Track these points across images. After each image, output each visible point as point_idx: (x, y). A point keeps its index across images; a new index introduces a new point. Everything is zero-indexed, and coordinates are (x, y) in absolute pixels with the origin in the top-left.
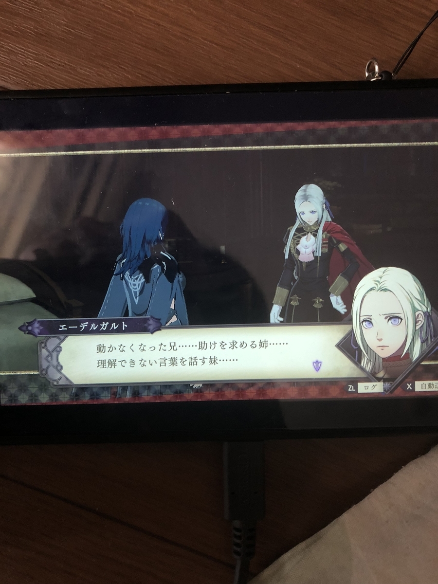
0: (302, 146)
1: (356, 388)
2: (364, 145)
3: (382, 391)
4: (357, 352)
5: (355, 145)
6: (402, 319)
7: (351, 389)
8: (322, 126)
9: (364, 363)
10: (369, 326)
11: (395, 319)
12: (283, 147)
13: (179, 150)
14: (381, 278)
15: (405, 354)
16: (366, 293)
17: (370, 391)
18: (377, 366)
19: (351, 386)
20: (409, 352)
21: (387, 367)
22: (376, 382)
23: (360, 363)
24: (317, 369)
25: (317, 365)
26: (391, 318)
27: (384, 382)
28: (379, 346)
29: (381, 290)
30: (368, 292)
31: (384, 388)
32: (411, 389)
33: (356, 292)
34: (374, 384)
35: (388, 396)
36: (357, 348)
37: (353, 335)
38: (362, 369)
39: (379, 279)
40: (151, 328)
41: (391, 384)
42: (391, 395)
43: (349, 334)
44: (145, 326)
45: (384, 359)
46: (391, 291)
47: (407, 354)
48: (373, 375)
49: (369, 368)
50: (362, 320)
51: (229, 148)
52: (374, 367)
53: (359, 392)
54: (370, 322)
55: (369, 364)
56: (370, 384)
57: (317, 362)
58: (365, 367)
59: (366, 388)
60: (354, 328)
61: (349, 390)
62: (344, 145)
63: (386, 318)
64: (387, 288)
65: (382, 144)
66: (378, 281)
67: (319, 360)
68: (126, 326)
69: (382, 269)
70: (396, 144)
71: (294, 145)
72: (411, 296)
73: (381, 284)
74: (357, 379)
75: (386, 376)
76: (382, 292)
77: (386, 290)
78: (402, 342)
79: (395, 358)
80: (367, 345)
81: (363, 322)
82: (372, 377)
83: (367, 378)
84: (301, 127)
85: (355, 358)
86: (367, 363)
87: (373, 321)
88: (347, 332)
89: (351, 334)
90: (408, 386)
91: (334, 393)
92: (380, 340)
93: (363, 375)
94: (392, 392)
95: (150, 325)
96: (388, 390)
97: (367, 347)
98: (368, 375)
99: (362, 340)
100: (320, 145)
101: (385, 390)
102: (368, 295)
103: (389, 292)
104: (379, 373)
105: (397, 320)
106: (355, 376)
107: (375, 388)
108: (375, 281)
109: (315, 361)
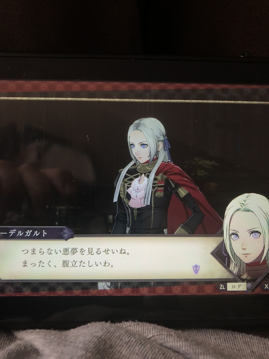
0: (187, 101)
1: (226, 287)
2: (233, 102)
3: (246, 290)
4: (227, 258)
5: (226, 102)
6: (260, 233)
7: (222, 287)
8: (202, 87)
9: (232, 267)
10: (236, 239)
11: (255, 233)
12: (173, 101)
13: (94, 99)
14: (245, 201)
15: (263, 260)
16: (233, 213)
17: (236, 289)
18: (242, 269)
19: (222, 285)
20: (266, 259)
21: (249, 271)
22: (241, 282)
23: (229, 267)
24: (196, 272)
25: (196, 268)
26: (252, 233)
27: (247, 282)
28: (243, 254)
29: (245, 211)
30: (235, 212)
31: (247, 287)
32: (268, 288)
33: (226, 211)
34: (240, 284)
35: (250, 294)
36: (226, 255)
37: (224, 245)
38: (231, 272)
39: (244, 202)
40: (66, 236)
41: (252, 284)
42: (253, 293)
43: (221, 244)
44: (61, 235)
45: (247, 265)
46: (253, 212)
47: (265, 261)
48: (239, 277)
49: (235, 271)
50: (230, 233)
51: (132, 100)
52: (239, 270)
53: (228, 290)
54: (237, 235)
55: (236, 268)
56: (236, 284)
57: (196, 266)
58: (233, 270)
59: (234, 287)
60: (225, 240)
61: (221, 288)
62: (217, 101)
63: (249, 233)
64: (249, 209)
65: (246, 102)
66: (243, 204)
67: (198, 265)
68: (46, 234)
69: (246, 195)
70: (256, 102)
71: (181, 100)
72: (267, 215)
73: (245, 206)
74: (227, 280)
75: (249, 278)
76: (246, 212)
77: (248, 211)
78: (261, 252)
79: (256, 264)
80: (235, 253)
81: (231, 235)
82: (237, 278)
83: (234, 279)
84: (186, 87)
85: (225, 264)
86: (234, 268)
87: (239, 234)
88: (219, 243)
89: (222, 244)
90: (266, 286)
91: (209, 290)
92: (244, 249)
93: (231, 277)
94: (253, 290)
95: (65, 233)
96: (250, 289)
97: (234, 254)
98: (235, 277)
99: (230, 249)
100: (200, 101)
101: (248, 289)
102: (235, 214)
103: (250, 212)
104: (243, 275)
105: (257, 234)
106: (225, 277)
107: (240, 287)
108: (240, 204)
109: (194, 265)
